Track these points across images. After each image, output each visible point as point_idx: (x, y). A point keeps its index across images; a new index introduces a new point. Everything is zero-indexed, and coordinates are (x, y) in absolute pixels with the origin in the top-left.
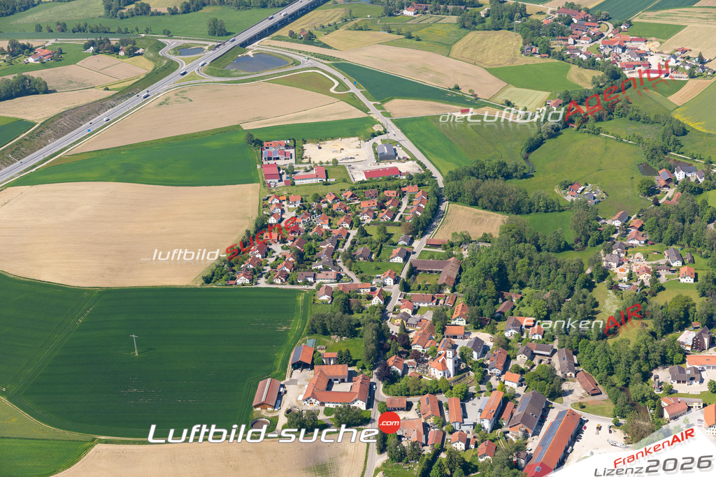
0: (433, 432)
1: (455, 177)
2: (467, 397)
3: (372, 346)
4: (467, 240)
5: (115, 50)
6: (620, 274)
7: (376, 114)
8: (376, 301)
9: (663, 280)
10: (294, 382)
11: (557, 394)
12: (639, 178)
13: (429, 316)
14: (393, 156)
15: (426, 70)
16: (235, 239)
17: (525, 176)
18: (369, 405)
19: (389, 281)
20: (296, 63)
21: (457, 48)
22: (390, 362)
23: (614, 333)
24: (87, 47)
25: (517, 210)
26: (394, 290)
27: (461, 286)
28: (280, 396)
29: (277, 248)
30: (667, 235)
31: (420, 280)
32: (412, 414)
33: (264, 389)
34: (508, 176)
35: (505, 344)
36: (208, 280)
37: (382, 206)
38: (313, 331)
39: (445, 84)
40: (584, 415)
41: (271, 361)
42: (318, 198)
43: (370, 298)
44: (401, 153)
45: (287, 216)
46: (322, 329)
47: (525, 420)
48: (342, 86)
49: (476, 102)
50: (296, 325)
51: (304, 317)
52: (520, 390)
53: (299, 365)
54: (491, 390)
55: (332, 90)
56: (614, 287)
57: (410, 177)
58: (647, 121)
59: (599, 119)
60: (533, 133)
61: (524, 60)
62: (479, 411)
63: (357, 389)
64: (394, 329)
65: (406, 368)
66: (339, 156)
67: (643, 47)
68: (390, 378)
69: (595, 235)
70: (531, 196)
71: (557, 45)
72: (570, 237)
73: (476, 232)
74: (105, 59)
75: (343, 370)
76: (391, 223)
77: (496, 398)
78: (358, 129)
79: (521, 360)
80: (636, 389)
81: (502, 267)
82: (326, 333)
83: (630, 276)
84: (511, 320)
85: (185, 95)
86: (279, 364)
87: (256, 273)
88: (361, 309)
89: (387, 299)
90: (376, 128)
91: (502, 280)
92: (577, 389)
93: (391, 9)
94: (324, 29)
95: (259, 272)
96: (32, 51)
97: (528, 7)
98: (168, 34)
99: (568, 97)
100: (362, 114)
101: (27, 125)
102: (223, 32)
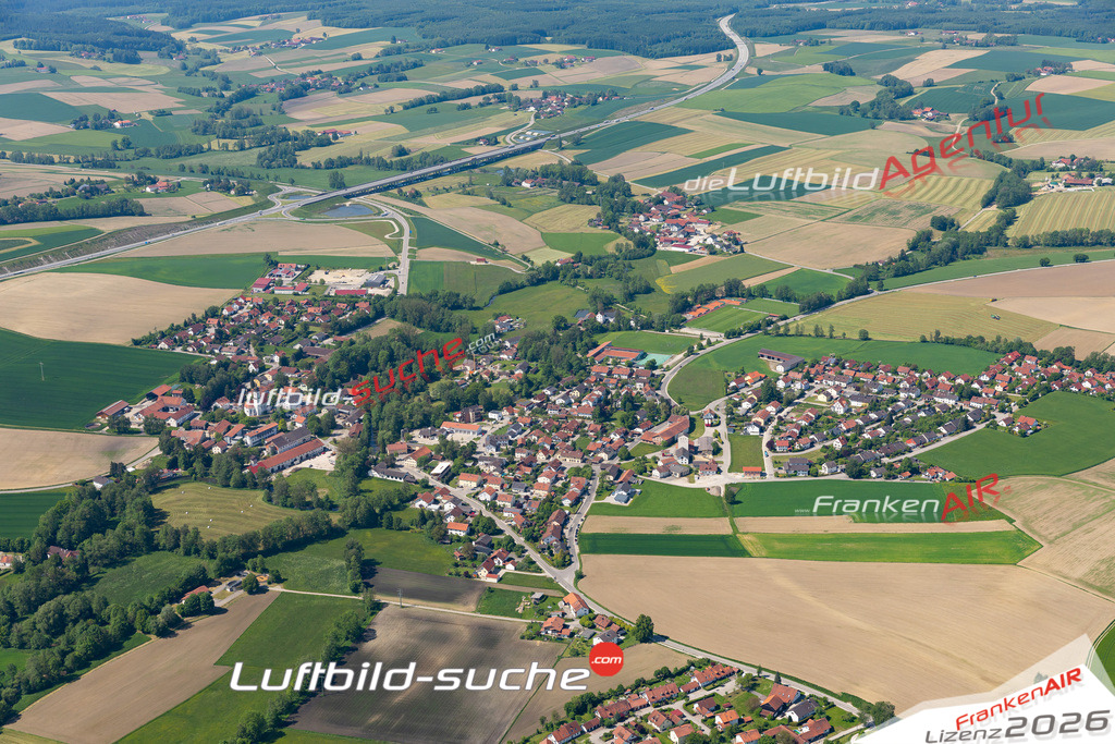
0: (209, 440)
5: (228, 189)
7: (403, 256)
8: (251, 367)
9: (497, 381)
10: (142, 406)
11: (327, 434)
14: (379, 284)
17: (475, 309)
18: (181, 425)
20: (381, 214)
21: (537, 215)
24: (205, 184)
26: (277, 365)
28: (123, 413)
29: (213, 329)
31: (303, 360)
36: (136, 342)
37: (325, 313)
38: (183, 380)
40: (332, 448)
41: (137, 393)
42: (278, 303)
44: (389, 283)
48: (400, 234)
49: (501, 256)
53: (152, 397)
55: (387, 236)
57: (369, 298)
61: (582, 229)
66: (333, 280)
67: (701, 228)
71: (627, 221)
74: (216, 195)
75: (178, 401)
77: (268, 426)
78: (374, 264)
82: (192, 383)
85: (253, 227)
86: (142, 395)
87: (177, 342)
90: (390, 265)
92: (344, 434)
93: (510, 180)
94: (437, 191)
95: (181, 343)
96: (154, 182)
97: (636, 189)
98: (292, 182)
99: (579, 257)
100: (392, 254)
101: (94, 232)
102: (342, 186)
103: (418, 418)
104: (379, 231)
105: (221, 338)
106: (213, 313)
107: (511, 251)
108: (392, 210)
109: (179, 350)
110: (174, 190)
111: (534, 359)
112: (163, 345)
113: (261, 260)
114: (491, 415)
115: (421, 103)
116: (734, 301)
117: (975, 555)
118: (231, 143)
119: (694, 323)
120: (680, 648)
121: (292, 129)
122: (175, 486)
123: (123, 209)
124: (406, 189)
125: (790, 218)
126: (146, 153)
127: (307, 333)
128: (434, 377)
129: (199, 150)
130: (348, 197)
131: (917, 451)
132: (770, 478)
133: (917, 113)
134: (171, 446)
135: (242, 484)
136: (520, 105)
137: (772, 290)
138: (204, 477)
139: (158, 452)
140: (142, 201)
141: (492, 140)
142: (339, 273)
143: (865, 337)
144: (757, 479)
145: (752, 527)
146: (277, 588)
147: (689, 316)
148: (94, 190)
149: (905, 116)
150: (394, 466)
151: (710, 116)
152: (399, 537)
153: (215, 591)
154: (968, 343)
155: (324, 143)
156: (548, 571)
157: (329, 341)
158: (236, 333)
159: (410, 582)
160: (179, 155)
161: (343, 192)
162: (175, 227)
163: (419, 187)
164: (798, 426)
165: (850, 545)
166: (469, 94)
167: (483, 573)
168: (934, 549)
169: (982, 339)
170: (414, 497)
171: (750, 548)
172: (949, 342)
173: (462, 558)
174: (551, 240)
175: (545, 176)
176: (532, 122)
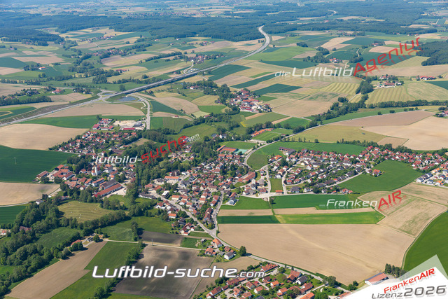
0: (79, 185)
5: (83, 92)
6: (174, 158)
7: (148, 115)
8: (93, 157)
9: (184, 161)
10: (53, 173)
11: (122, 182)
14: (140, 126)
15: (179, 105)
19: (103, 154)
20: (138, 100)
21: (196, 99)
24: (73, 90)
28: (46, 175)
29: (78, 144)
34: (168, 133)
36: (50, 149)
37: (120, 137)
38: (68, 163)
40: (124, 187)
42: (103, 133)
44: (143, 125)
45: (89, 137)
47: (104, 184)
48: (146, 107)
49: (184, 114)
53: (57, 169)
57: (136, 131)
58: (230, 123)
60: (191, 124)
61: (213, 104)
65: (85, 173)
66: (123, 124)
67: (256, 103)
75: (67, 171)
78: (137, 118)
79: (121, 174)
82: (71, 163)
84: (127, 165)
85: (92, 105)
87: (65, 148)
90: (143, 119)
92: (129, 181)
93: (185, 87)
94: (159, 91)
95: (67, 149)
96: (55, 89)
97: (231, 89)
98: (106, 89)
99: (212, 114)
100: (144, 114)
101: (34, 108)
102: (124, 90)
103: (156, 175)
104: (138, 106)
105: (82, 147)
106: (79, 137)
107: (187, 112)
108: (143, 98)
109: (66, 151)
110: (62, 92)
111: (197, 152)
112: (60, 150)
113: (95, 117)
114: (183, 173)
115: (152, 59)
116: (269, 130)
117: (361, 221)
118: (83, 75)
119: (255, 138)
120: (256, 258)
121: (105, 69)
122: (67, 202)
123: (44, 100)
124: (148, 91)
125: (287, 99)
126: (51, 79)
127: (113, 144)
128: (160, 160)
129: (71, 78)
130: (126, 94)
131: (338, 183)
132: (286, 194)
133: (331, 60)
134: (64, 187)
135: (92, 201)
136: (188, 59)
137: (282, 125)
138: (77, 199)
139: (60, 190)
140: (50, 97)
141: (178, 72)
142: (124, 122)
143: (317, 142)
144: (281, 194)
145: (280, 212)
146: (106, 240)
147: (253, 135)
148: (32, 93)
149: (326, 61)
150: (148, 193)
151: (257, 62)
152: (151, 219)
153: (83, 241)
154: (354, 143)
155: (117, 74)
156: (206, 231)
157: (122, 147)
158: (87, 145)
159: (155, 236)
160: (64, 79)
161: (124, 92)
162: (63, 106)
163: (153, 90)
164: (295, 175)
165: (316, 218)
166: (169, 55)
167: (183, 232)
168: (346, 219)
169: (359, 142)
170: (156, 204)
171: (279, 220)
172: (347, 143)
173: (174, 227)
174: (201, 108)
175: (198, 85)
176: (193, 65)
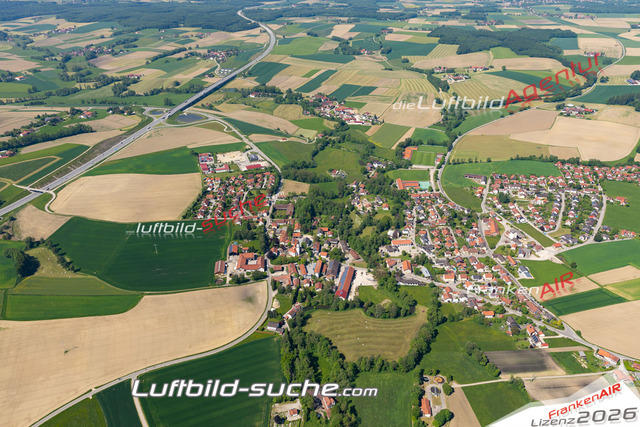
0: (294, 279)
1: (285, 168)
2: (307, 263)
3: (264, 244)
4: (295, 195)
5: (123, 112)
6: (359, 207)
7: (246, 141)
8: (261, 223)
9: (376, 209)
10: (231, 261)
11: (343, 260)
12: (360, 167)
13: (285, 229)
14: (256, 159)
15: (264, 121)
16: (193, 198)
17: (314, 167)
18: (266, 270)
19: (265, 214)
20: (207, 118)
21: (276, 111)
22: (272, 250)
23: (361, 233)
24: (108, 110)
25: (313, 182)
26: (268, 218)
27: (296, 215)
28: (226, 268)
29: (213, 201)
30: (375, 190)
31: (278, 213)
32: (284, 273)
33: (218, 265)
34: (307, 167)
35: (318, 240)
37: (256, 182)
38: (236, 238)
39: (273, 128)
40: (356, 268)
41: (219, 252)
42: (228, 179)
43: (258, 222)
44: (260, 158)
45: (216, 187)
46: (240, 237)
47: (332, 272)
48: (229, 128)
49: (287, 135)
50: (228, 236)
51: (231, 232)
52: (328, 259)
53: (232, 254)
54: (317, 260)
55: (225, 130)
56: (358, 213)
57: (266, 169)
58: (359, 143)
59: (339, 142)
60: (314, 148)
61: (304, 117)
62: (312, 269)
63: (260, 263)
64: (271, 236)
65: (278, 253)
66: (233, 160)
67: (352, 112)
68: (273, 257)
69: (347, 192)
70: (318, 175)
71: (317, 111)
72: (337, 192)
73: (298, 192)
74: (118, 116)
75: (252, 255)
76: (261, 189)
77: (319, 263)
78: (239, 147)
79: (326, 246)
80: (374, 256)
81: (312, 206)
82: (241, 239)
83: (363, 208)
84: (319, 229)
85: (159, 133)
86: (223, 254)
87: (206, 213)
88: (255, 228)
89: (265, 223)
90: (247, 147)
91: (313, 212)
92: (350, 257)
93: (245, 95)
94: (217, 103)
95: (208, 214)
98: (146, 105)
100: (240, 141)
102: (173, 105)
106: (205, 192)
108: (210, 115)
109: (209, 217)
110: (95, 115)
112: (200, 217)
114: (403, 232)
116: (414, 148)
118: (91, 85)
119: (414, 162)
121: (109, 75)
124: (203, 103)
125: (379, 103)
126: (50, 94)
129: (77, 90)
131: (599, 221)
137: (419, 140)
138: (318, 306)
139: (274, 292)
140: (85, 124)
141: (210, 75)
143: (489, 161)
145: (603, 280)
146: (456, 385)
147: (407, 159)
149: (358, 53)
150: (402, 276)
153: (428, 398)
154: (531, 158)
156: (560, 333)
159: (511, 360)
163: (207, 101)
170: (437, 295)
171: (621, 296)
172: (522, 159)
174: (299, 124)
176: (219, 65)
